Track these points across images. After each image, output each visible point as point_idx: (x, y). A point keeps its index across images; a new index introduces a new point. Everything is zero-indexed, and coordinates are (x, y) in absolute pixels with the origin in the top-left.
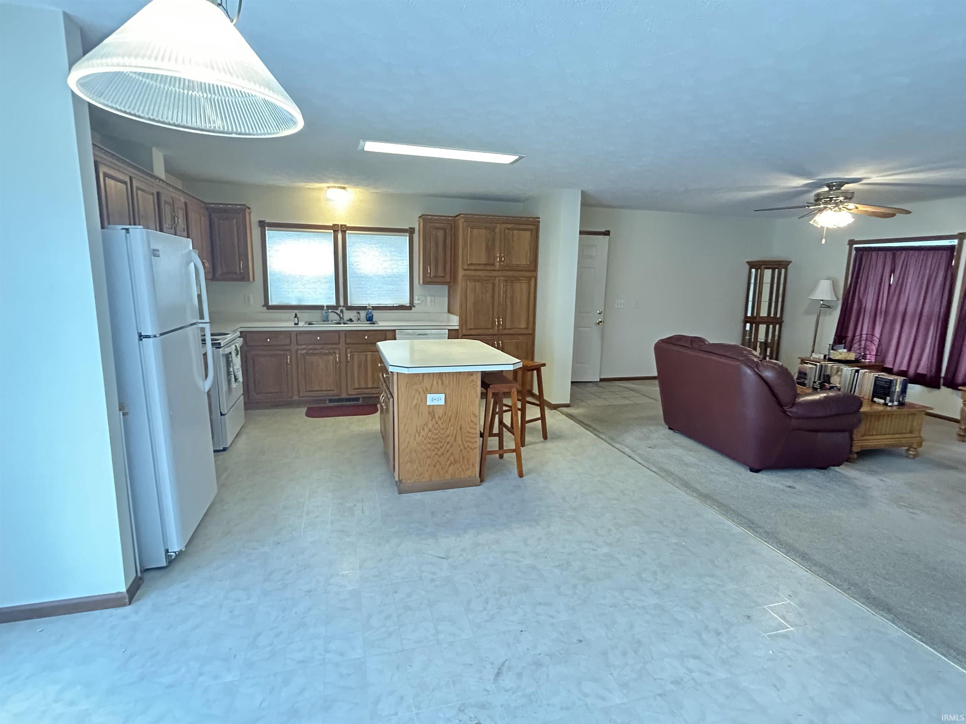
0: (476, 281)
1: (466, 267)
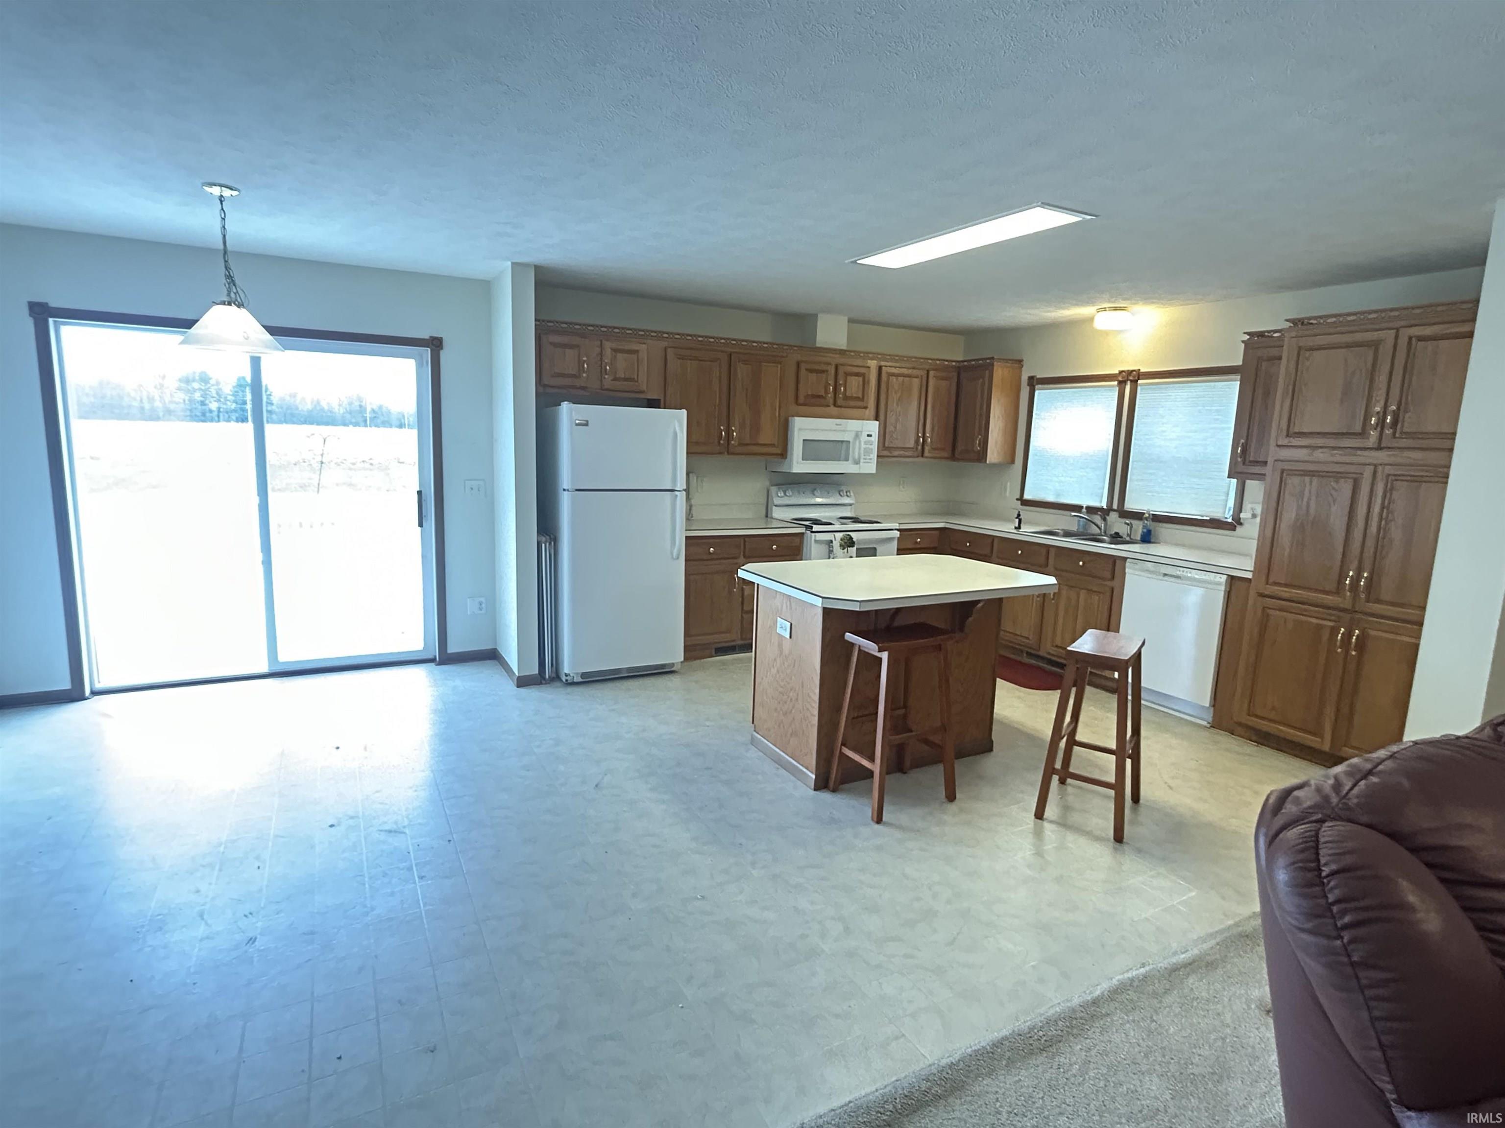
0: (1308, 473)
1: (1284, 441)
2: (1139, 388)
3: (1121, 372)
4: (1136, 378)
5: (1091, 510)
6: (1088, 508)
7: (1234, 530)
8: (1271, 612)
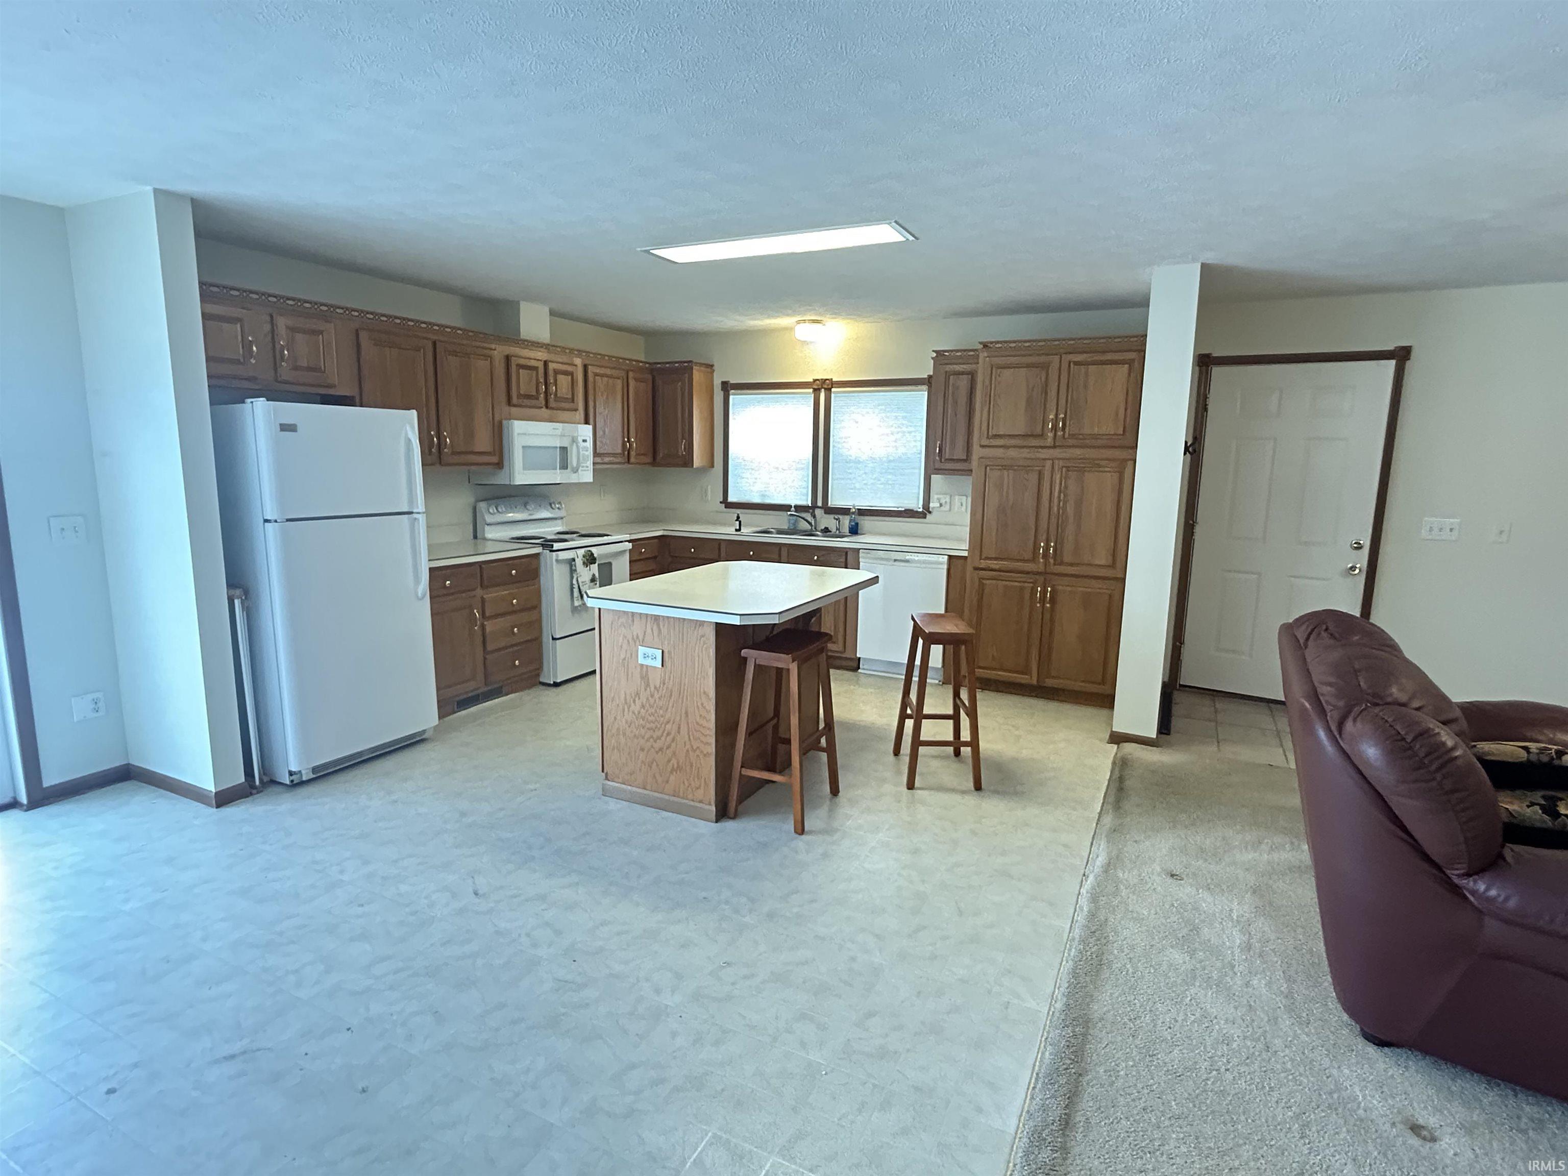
0: (1004, 467)
1: (985, 442)
2: (833, 395)
3: (815, 380)
4: (830, 386)
5: (798, 508)
6: (796, 507)
7: (925, 518)
8: (984, 582)
